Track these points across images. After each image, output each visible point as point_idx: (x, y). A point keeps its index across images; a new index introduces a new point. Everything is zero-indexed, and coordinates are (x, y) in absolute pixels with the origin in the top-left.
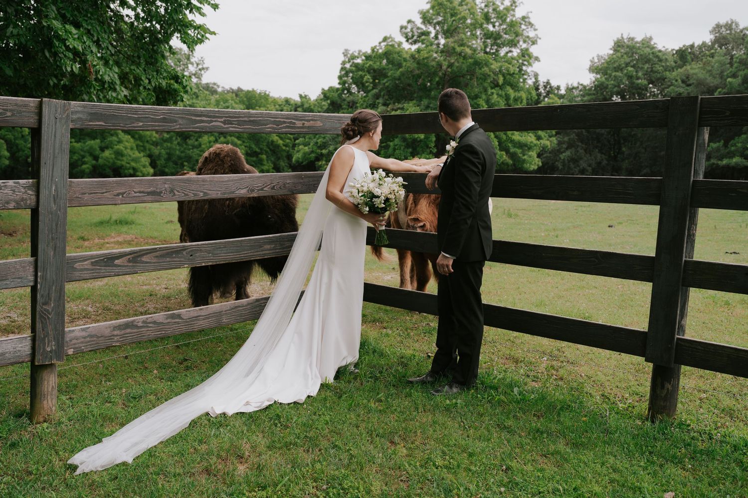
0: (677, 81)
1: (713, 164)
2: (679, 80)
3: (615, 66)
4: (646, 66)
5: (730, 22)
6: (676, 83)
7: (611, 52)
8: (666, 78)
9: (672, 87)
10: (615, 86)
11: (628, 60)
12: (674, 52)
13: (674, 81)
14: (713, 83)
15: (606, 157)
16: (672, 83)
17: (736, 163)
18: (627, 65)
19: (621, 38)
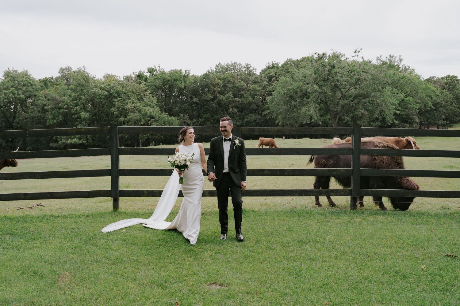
0: (42, 97)
1: (64, 143)
2: (44, 97)
3: (5, 87)
4: (24, 88)
5: (67, 68)
6: (42, 98)
7: (4, 78)
8: (36, 95)
9: (40, 101)
10: (5, 99)
11: (12, 84)
12: (41, 81)
13: (40, 97)
14: (60, 99)
15: (5, 141)
16: (39, 98)
17: (75, 142)
18: (12, 87)
19: (8, 71)
